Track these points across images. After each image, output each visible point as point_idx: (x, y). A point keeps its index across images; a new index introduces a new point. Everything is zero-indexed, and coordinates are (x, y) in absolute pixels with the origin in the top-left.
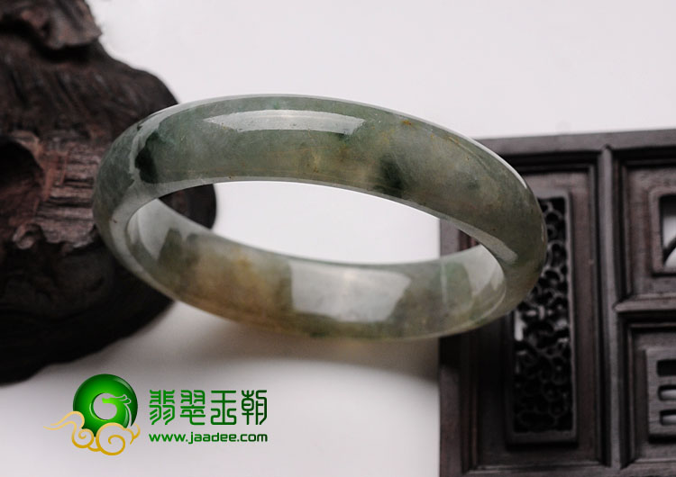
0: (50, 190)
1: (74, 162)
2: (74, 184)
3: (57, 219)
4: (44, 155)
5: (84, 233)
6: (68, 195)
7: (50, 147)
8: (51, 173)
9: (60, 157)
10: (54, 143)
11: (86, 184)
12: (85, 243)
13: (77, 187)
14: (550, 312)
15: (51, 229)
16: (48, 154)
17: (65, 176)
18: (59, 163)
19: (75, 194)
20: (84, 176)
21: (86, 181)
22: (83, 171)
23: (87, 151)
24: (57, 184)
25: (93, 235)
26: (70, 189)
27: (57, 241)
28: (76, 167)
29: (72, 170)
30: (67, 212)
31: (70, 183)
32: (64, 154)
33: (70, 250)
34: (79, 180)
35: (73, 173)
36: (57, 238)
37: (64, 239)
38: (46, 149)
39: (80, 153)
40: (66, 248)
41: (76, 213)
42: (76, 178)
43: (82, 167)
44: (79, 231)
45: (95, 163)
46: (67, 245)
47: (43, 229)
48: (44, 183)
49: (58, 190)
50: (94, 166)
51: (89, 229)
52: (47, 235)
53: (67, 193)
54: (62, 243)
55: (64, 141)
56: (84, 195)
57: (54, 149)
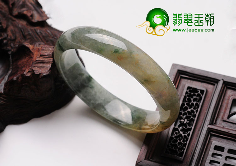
0: (36, 58)
1: (43, 50)
2: (43, 56)
3: (38, 67)
4: (34, 49)
5: (47, 71)
6: (42, 60)
7: (35, 46)
8: (36, 53)
9: (39, 49)
10: (37, 45)
11: (47, 56)
12: (47, 74)
13: (44, 57)
14: (188, 122)
15: (36, 70)
16: (35, 48)
17: (41, 54)
18: (39, 50)
19: (44, 59)
20: (46, 54)
21: (47, 55)
22: (46, 53)
23: (47, 47)
24: (38, 56)
25: (50, 71)
26: (42, 58)
27: (38, 73)
28: (44, 51)
29: (42, 52)
30: (41, 65)
31: (42, 56)
32: (40, 48)
33: (42, 76)
34: (45, 55)
35: (43, 53)
36: (38, 72)
37: (41, 73)
38: (34, 47)
39: (45, 47)
40: (41, 76)
41: (44, 65)
42: (44, 55)
43: (46, 51)
44: (45, 70)
45: (50, 50)
46: (41, 74)
47: (34, 70)
48: (34, 56)
49: (38, 58)
50: (50, 51)
51: (48, 70)
52: (35, 72)
53: (41, 59)
54: (40, 74)
55: (40, 44)
56: (46, 60)
57: (37, 47)
